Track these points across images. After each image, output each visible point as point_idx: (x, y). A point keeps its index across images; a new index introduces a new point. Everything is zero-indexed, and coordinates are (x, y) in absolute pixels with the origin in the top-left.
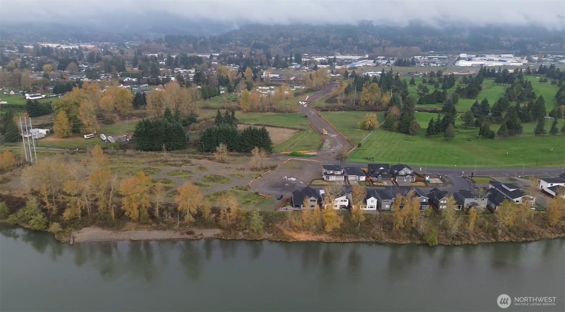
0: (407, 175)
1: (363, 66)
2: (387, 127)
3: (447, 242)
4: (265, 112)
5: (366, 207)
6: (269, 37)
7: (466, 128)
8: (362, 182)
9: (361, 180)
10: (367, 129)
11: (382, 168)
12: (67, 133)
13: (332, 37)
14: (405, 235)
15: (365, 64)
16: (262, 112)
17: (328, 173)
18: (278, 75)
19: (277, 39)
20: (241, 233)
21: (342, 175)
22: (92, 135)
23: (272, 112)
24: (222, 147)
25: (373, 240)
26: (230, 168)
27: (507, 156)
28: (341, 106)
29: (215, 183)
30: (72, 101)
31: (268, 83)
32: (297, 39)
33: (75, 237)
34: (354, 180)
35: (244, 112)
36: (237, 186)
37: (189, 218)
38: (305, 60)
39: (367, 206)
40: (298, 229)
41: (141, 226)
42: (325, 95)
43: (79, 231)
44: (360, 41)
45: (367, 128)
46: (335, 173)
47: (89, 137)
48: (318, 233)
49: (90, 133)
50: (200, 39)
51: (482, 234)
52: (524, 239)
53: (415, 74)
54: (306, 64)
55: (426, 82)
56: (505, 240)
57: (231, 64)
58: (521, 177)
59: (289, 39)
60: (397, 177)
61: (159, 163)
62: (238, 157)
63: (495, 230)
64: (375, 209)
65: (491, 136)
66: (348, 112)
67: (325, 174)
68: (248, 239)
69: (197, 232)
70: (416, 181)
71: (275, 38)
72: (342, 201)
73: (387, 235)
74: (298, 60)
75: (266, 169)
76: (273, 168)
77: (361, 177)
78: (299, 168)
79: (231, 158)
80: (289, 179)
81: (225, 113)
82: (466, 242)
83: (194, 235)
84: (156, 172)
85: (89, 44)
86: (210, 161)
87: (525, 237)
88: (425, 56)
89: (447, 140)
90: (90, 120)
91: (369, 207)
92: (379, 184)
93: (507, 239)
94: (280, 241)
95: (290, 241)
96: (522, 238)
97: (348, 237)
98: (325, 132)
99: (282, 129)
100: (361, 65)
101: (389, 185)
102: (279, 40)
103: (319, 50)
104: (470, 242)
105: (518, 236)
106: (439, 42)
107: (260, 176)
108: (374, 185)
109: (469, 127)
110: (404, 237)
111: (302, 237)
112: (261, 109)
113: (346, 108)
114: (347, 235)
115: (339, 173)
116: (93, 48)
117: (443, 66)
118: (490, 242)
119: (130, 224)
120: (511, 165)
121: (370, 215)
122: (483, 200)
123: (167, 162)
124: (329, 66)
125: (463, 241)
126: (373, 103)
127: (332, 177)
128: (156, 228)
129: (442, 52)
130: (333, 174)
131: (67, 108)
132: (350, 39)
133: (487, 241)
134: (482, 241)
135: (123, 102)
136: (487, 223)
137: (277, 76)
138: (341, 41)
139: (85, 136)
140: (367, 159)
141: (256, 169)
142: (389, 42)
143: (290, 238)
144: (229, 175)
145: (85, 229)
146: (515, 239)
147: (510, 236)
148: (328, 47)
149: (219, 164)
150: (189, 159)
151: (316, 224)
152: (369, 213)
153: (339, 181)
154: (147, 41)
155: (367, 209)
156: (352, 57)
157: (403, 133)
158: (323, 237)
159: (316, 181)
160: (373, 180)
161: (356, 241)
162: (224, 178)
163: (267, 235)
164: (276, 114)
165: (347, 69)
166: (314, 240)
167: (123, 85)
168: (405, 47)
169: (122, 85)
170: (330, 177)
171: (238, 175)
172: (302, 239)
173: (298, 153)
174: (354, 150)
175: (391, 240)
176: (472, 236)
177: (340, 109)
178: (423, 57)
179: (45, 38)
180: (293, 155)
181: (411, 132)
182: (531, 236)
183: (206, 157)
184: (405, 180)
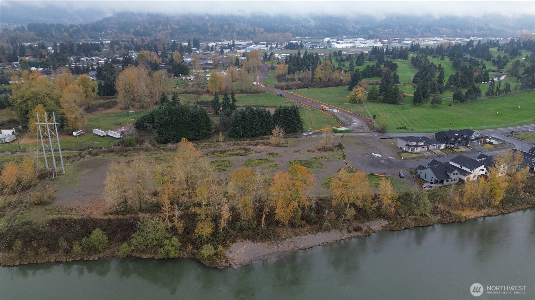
0: (477, 138)
9: (441, 148)
10: (356, 102)
11: (456, 135)
17: (412, 145)
21: (424, 145)
22: (81, 131)
28: (299, 84)
33: (231, 258)
34: (435, 150)
35: (213, 95)
37: (352, 211)
46: (419, 145)
47: (79, 134)
60: (469, 142)
61: (217, 154)
67: (408, 146)
69: (363, 226)
70: (484, 144)
72: (480, 170)
74: (197, 46)
75: (334, 148)
76: (340, 146)
77: (441, 145)
83: (363, 231)
84: (229, 165)
89: (434, 106)
92: (460, 150)
94: (454, 222)
95: (463, 220)
111: (470, 214)
115: (422, 143)
119: (283, 231)
126: (328, 79)
127: (417, 148)
130: (416, 146)
139: (75, 134)
143: (461, 217)
153: (422, 152)
156: (239, 42)
157: (390, 103)
160: (450, 147)
163: (435, 218)
174: (375, 122)
178: (298, 42)
184: (476, 144)
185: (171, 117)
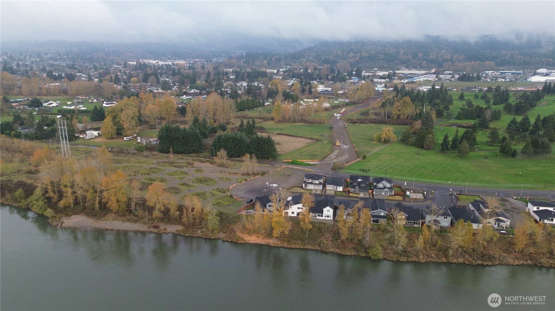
0: (385, 188)
1: (424, 80)
2: (404, 140)
3: (392, 257)
4: (296, 123)
5: (322, 216)
6: (340, 53)
7: (491, 145)
8: (339, 193)
9: (338, 190)
11: (360, 180)
12: (112, 136)
13: (402, 52)
14: (351, 246)
15: (427, 78)
16: (293, 122)
17: (307, 181)
18: (331, 89)
19: (347, 55)
20: (199, 231)
21: (320, 183)
22: (130, 137)
23: (303, 123)
24: (222, 153)
25: (319, 248)
26: (224, 172)
27: (518, 175)
28: (372, 119)
29: (201, 185)
30: (120, 108)
31: (315, 95)
32: (367, 55)
33: (64, 222)
34: (331, 190)
35: (275, 122)
36: (218, 189)
37: (156, 213)
38: (367, 75)
39: (324, 216)
40: (250, 232)
41: (119, 217)
42: (366, 108)
43: (68, 218)
44: (431, 57)
45: (382, 141)
46: (314, 182)
47: (128, 139)
48: (268, 237)
49: (130, 136)
50: (276, 55)
51: (433, 253)
52: (480, 262)
53: (474, 89)
54: (364, 78)
55: (478, 98)
56: (457, 261)
57: (294, 78)
58: (516, 199)
59: (358, 55)
60: (375, 190)
61: (166, 164)
62: (239, 162)
63: (447, 249)
64: (332, 218)
65: (514, 154)
66: (378, 125)
67: (305, 182)
68: (203, 237)
69: (162, 226)
70: (395, 195)
71: (345, 54)
72: (299, 208)
73: (333, 245)
74: (359, 75)
75: (254, 174)
76: (263, 174)
77: (338, 187)
78: (288, 175)
79: (232, 163)
80: (271, 185)
81: (247, 122)
82: (412, 260)
83: (159, 229)
84: (158, 172)
85: (183, 60)
86: (211, 164)
87: (481, 260)
88: (497, 71)
89: (461, 157)
90: (130, 125)
91: (325, 217)
92: (355, 195)
93: (461, 260)
94: (232, 241)
95: (239, 242)
96: (478, 261)
97: (295, 243)
98: (338, 143)
99: (300, 139)
100: (422, 80)
101: (365, 197)
102: (348, 56)
103: (386, 65)
104: (417, 260)
105: (474, 259)
106: (518, 57)
107: (246, 180)
108: (349, 196)
109: (494, 144)
110: (350, 248)
111: (253, 239)
112: (292, 120)
113: (377, 121)
114: (295, 241)
115: (317, 182)
116: (184, 64)
117: (512, 81)
118: (440, 261)
119: (111, 216)
120: (514, 185)
121: (325, 224)
122: (446, 218)
123: (174, 163)
124: (388, 80)
125: (410, 258)
126: (405, 117)
127: (310, 185)
128: (129, 220)
129: (520, 67)
130: (311, 183)
131: (115, 114)
132: (420, 55)
133: (437, 260)
134: (431, 260)
135: (167, 110)
136: (439, 242)
137: (329, 89)
138: (410, 56)
139: (125, 138)
140: (363, 170)
141: (248, 174)
142: (462, 57)
143: (240, 239)
144: (219, 178)
145: (74, 216)
146: (470, 261)
147: (464, 257)
148: (396, 62)
149: (219, 168)
150: (192, 162)
151: (265, 228)
152: (324, 222)
153: (316, 190)
154: (231, 58)
155: (323, 218)
156: (418, 71)
157: (419, 147)
158: (272, 242)
159: (295, 188)
160: (350, 191)
161: (301, 248)
162: (212, 180)
163: (222, 235)
164: (305, 124)
165: (405, 83)
166: (263, 243)
167: (186, 96)
168: (477, 62)
169: (184, 96)
170: (308, 185)
171: (227, 178)
172: (251, 242)
173: (298, 162)
174: (357, 162)
175: (336, 250)
176: (421, 254)
177: (372, 122)
178: (496, 72)
179: (149, 55)
180: (292, 163)
181: (425, 147)
182: (489, 260)
183: (208, 161)
184: (383, 194)
185: (166, 133)
